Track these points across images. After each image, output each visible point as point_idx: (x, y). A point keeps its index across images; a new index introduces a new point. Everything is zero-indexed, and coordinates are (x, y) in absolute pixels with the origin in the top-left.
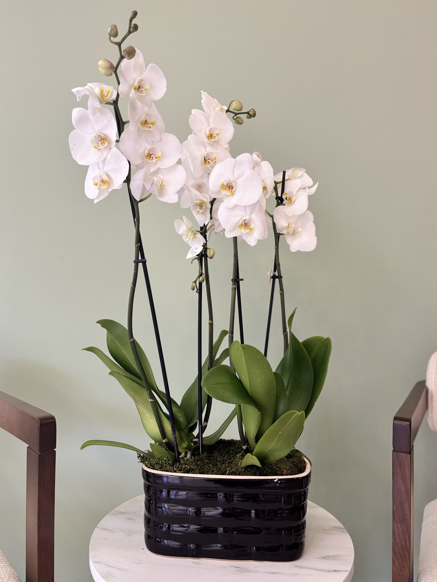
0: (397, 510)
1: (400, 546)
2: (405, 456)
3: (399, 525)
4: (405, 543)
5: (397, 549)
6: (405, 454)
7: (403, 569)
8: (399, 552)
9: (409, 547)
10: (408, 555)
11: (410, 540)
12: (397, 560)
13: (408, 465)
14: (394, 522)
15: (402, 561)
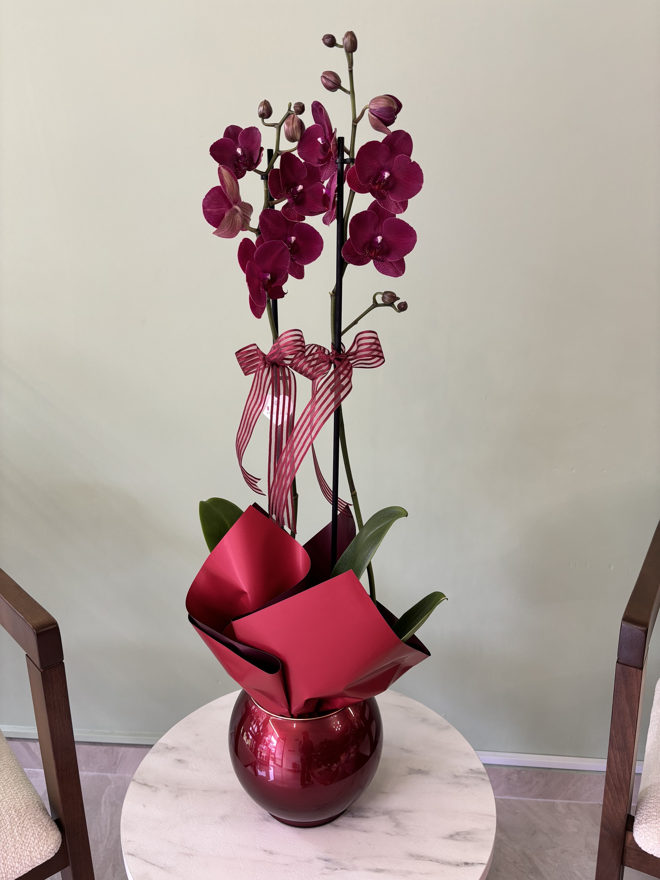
0: (616, 735)
1: (617, 777)
2: (635, 671)
3: (617, 752)
4: (623, 774)
5: (611, 780)
6: (635, 669)
7: (619, 803)
8: (614, 784)
9: (629, 780)
10: (627, 789)
11: (630, 772)
12: (610, 792)
13: (637, 683)
14: (611, 748)
15: (617, 794)
